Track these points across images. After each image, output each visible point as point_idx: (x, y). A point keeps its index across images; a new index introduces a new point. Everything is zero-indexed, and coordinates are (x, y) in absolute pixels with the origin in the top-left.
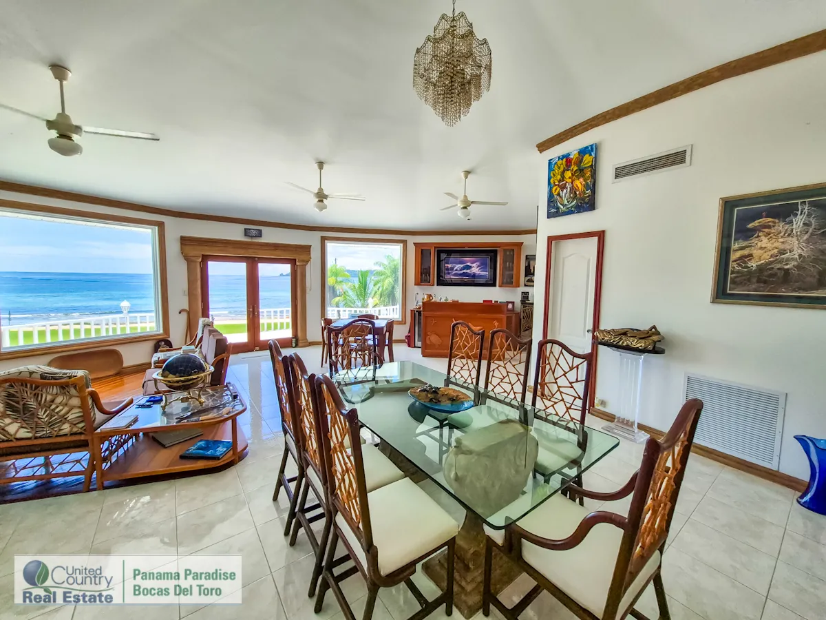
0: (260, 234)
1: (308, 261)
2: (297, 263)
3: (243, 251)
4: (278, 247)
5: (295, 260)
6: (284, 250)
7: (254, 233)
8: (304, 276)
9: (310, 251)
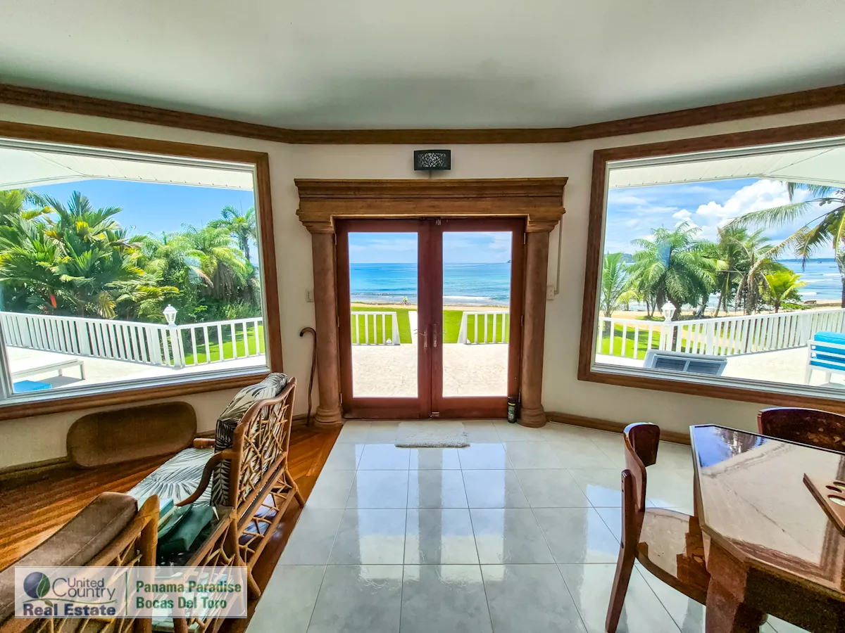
0: (446, 162)
1: (555, 220)
2: (529, 228)
3: (411, 205)
4: (486, 188)
5: (524, 219)
6: (499, 198)
7: (433, 158)
8: (542, 259)
9: (561, 196)
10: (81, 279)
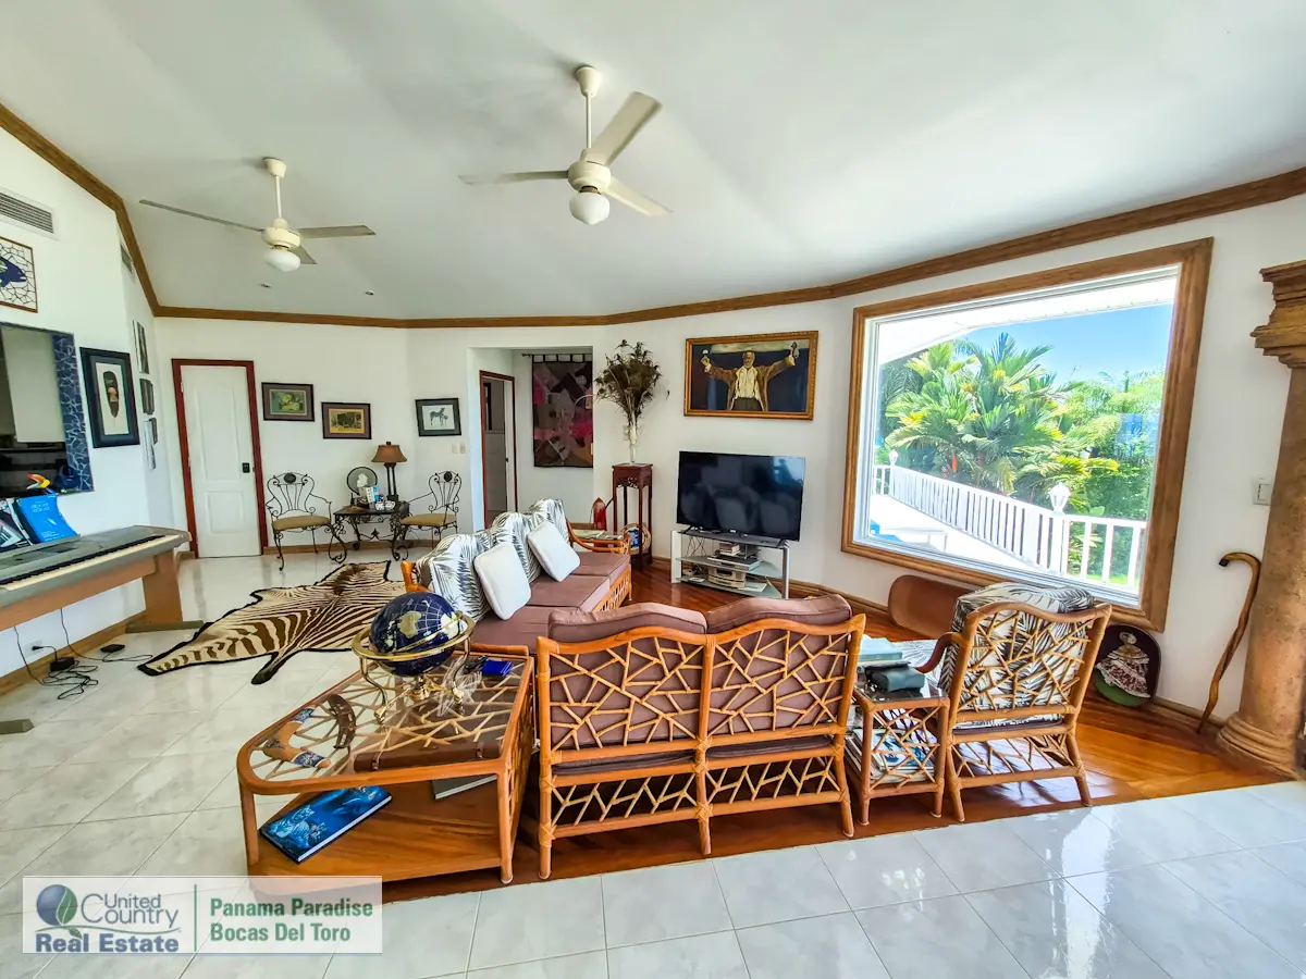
10: (983, 441)
